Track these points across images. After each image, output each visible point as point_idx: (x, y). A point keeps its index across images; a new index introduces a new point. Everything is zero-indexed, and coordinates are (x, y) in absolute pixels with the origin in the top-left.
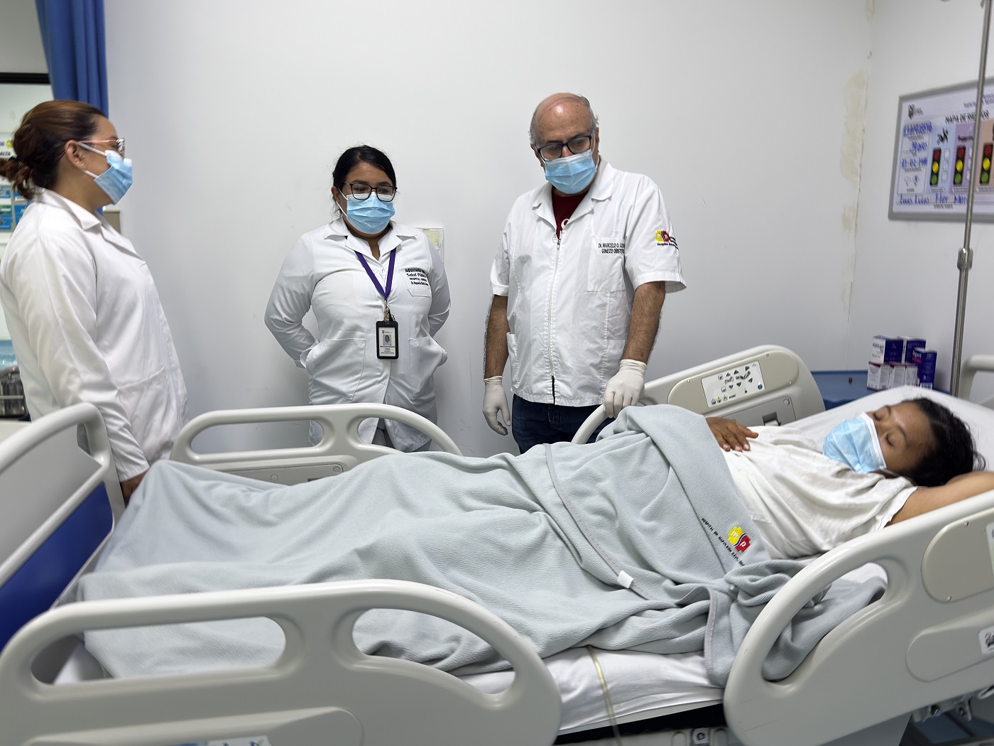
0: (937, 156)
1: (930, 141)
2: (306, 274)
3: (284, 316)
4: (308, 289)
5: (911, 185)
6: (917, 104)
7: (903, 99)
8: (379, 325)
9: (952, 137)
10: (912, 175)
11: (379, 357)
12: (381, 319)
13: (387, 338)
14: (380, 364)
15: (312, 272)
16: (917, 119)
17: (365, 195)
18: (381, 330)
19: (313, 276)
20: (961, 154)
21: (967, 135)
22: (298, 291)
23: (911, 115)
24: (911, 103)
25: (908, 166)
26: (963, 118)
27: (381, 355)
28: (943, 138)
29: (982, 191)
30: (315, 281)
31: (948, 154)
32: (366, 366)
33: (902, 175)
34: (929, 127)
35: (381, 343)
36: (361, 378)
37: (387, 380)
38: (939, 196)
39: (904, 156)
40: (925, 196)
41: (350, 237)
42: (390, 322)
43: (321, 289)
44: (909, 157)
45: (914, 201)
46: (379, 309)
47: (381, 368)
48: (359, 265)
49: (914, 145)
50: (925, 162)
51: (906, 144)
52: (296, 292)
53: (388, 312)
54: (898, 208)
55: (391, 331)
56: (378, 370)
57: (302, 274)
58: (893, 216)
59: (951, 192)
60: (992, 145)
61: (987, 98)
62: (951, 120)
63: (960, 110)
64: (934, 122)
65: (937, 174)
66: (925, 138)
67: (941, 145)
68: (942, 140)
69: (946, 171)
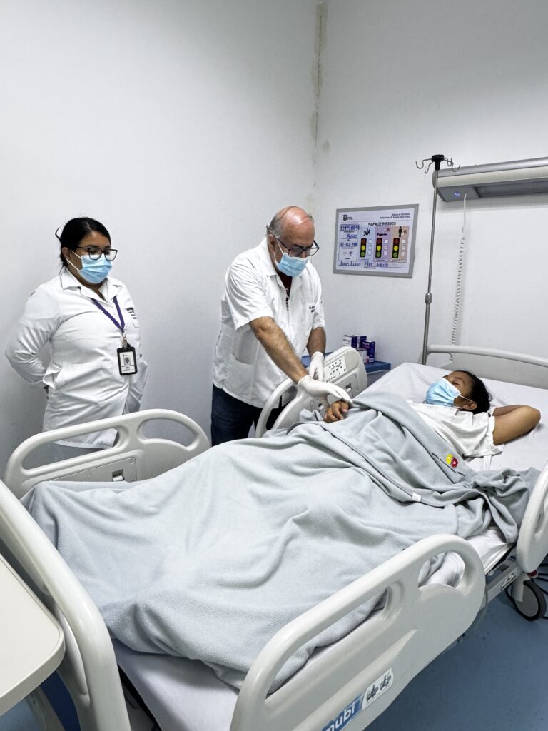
0: (364, 242)
1: (359, 235)
2: (53, 316)
3: (31, 351)
4: (53, 327)
5: (348, 256)
6: (349, 214)
7: (338, 211)
8: (120, 351)
9: (373, 233)
10: (348, 251)
11: (121, 374)
12: (121, 347)
13: (127, 360)
14: (122, 379)
15: (58, 314)
16: (348, 222)
17: (96, 256)
18: (121, 354)
19: (59, 318)
20: (379, 242)
21: (383, 233)
22: (44, 330)
23: (345, 219)
24: (345, 213)
25: (345, 246)
26: (380, 224)
27: (123, 372)
28: (368, 233)
29: (394, 261)
30: (60, 322)
31: (371, 241)
32: (113, 380)
33: (341, 251)
34: (358, 227)
35: (122, 364)
36: (108, 390)
37: (127, 389)
38: (367, 263)
39: (341, 241)
40: (357, 262)
41: (83, 287)
42: (128, 348)
43: (65, 327)
44: (345, 241)
45: (350, 264)
46: (118, 339)
47: (123, 381)
48: (95, 307)
49: (348, 235)
50: (356, 244)
51: (343, 235)
52: (41, 331)
53: (125, 340)
54: (338, 268)
55: (130, 354)
56: (121, 383)
57: (49, 317)
58: (336, 271)
59: (374, 261)
60: (399, 239)
61: (395, 216)
62: (372, 225)
63: (377, 220)
64: (360, 224)
65: (365, 251)
66: (355, 232)
67: (366, 237)
68: (367, 234)
69: (370, 250)
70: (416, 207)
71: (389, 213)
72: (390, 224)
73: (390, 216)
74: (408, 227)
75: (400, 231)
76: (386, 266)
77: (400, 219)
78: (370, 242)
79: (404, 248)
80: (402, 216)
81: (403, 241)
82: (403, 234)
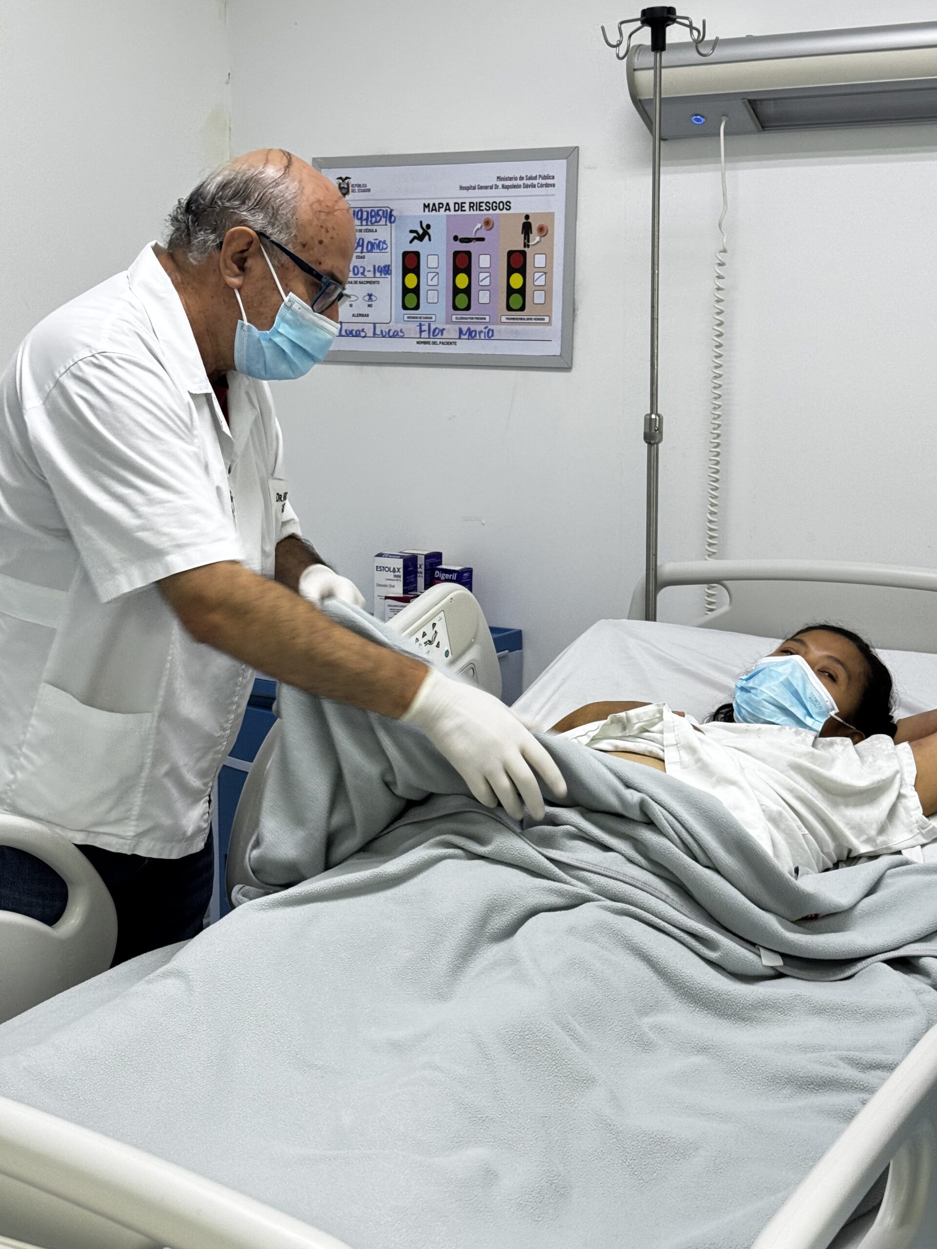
0: (411, 263)
1: (396, 241)
5: (359, 307)
6: (356, 176)
7: (321, 163)
9: (440, 234)
10: (362, 290)
20: (462, 263)
21: (472, 235)
23: (344, 190)
24: (343, 172)
26: (460, 206)
28: (423, 234)
29: (512, 321)
31: (435, 259)
34: (390, 216)
38: (425, 328)
40: (394, 327)
45: (371, 334)
50: (386, 270)
59: (449, 321)
60: (523, 253)
61: (508, 182)
62: (434, 208)
63: (452, 195)
64: (398, 209)
65: (416, 291)
66: (382, 232)
67: (416, 246)
68: (421, 238)
69: (434, 288)
70: (571, 155)
71: (487, 173)
72: (491, 206)
73: (494, 182)
74: (551, 215)
75: (527, 228)
76: (490, 335)
77: (522, 191)
78: (433, 262)
79: (541, 281)
80: (530, 183)
81: (535, 260)
82: (535, 238)
